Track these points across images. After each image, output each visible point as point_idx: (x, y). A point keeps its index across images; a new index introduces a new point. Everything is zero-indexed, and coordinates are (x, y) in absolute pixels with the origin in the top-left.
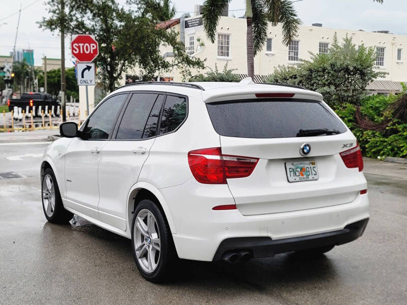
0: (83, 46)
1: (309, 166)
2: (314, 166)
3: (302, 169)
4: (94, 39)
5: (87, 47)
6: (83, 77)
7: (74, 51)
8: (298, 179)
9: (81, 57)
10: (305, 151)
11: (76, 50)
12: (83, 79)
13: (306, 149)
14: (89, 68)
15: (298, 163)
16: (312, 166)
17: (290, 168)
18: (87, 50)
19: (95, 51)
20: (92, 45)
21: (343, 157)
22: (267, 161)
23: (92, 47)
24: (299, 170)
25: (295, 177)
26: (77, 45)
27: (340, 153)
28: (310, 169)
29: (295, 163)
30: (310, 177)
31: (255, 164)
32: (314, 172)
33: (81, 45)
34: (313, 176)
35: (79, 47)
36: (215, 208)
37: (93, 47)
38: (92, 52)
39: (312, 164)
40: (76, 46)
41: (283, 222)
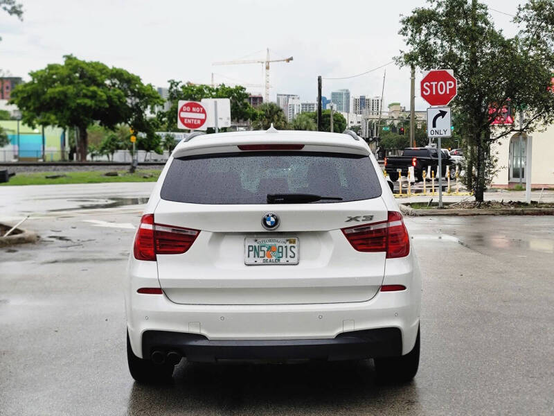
0: (436, 86)
1: (284, 245)
2: (292, 245)
3: (270, 248)
4: (452, 75)
5: (441, 85)
6: (434, 126)
7: (424, 92)
8: (260, 261)
9: (433, 99)
10: (269, 223)
11: (427, 92)
12: (434, 129)
13: (269, 220)
14: (443, 114)
15: (266, 239)
16: (289, 245)
17: (249, 246)
18: (442, 90)
19: (452, 91)
20: (448, 83)
21: (347, 236)
22: (211, 234)
23: (448, 86)
24: (265, 249)
25: (256, 259)
26: (429, 84)
27: (343, 230)
28: (284, 249)
29: (259, 240)
30: (283, 260)
31: (194, 238)
32: (290, 254)
33: (434, 84)
34: (289, 258)
35: (431, 87)
36: (142, 291)
37: (450, 85)
38: (448, 92)
39: (290, 242)
40: (427, 86)
41: (223, 317)
